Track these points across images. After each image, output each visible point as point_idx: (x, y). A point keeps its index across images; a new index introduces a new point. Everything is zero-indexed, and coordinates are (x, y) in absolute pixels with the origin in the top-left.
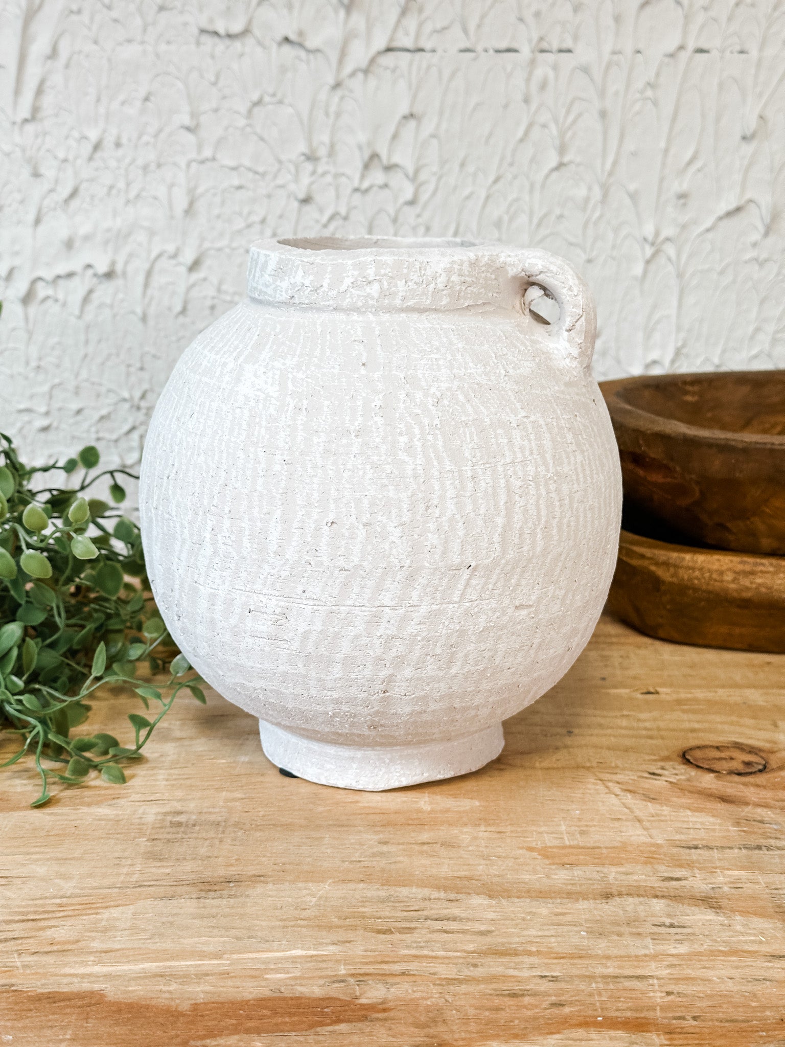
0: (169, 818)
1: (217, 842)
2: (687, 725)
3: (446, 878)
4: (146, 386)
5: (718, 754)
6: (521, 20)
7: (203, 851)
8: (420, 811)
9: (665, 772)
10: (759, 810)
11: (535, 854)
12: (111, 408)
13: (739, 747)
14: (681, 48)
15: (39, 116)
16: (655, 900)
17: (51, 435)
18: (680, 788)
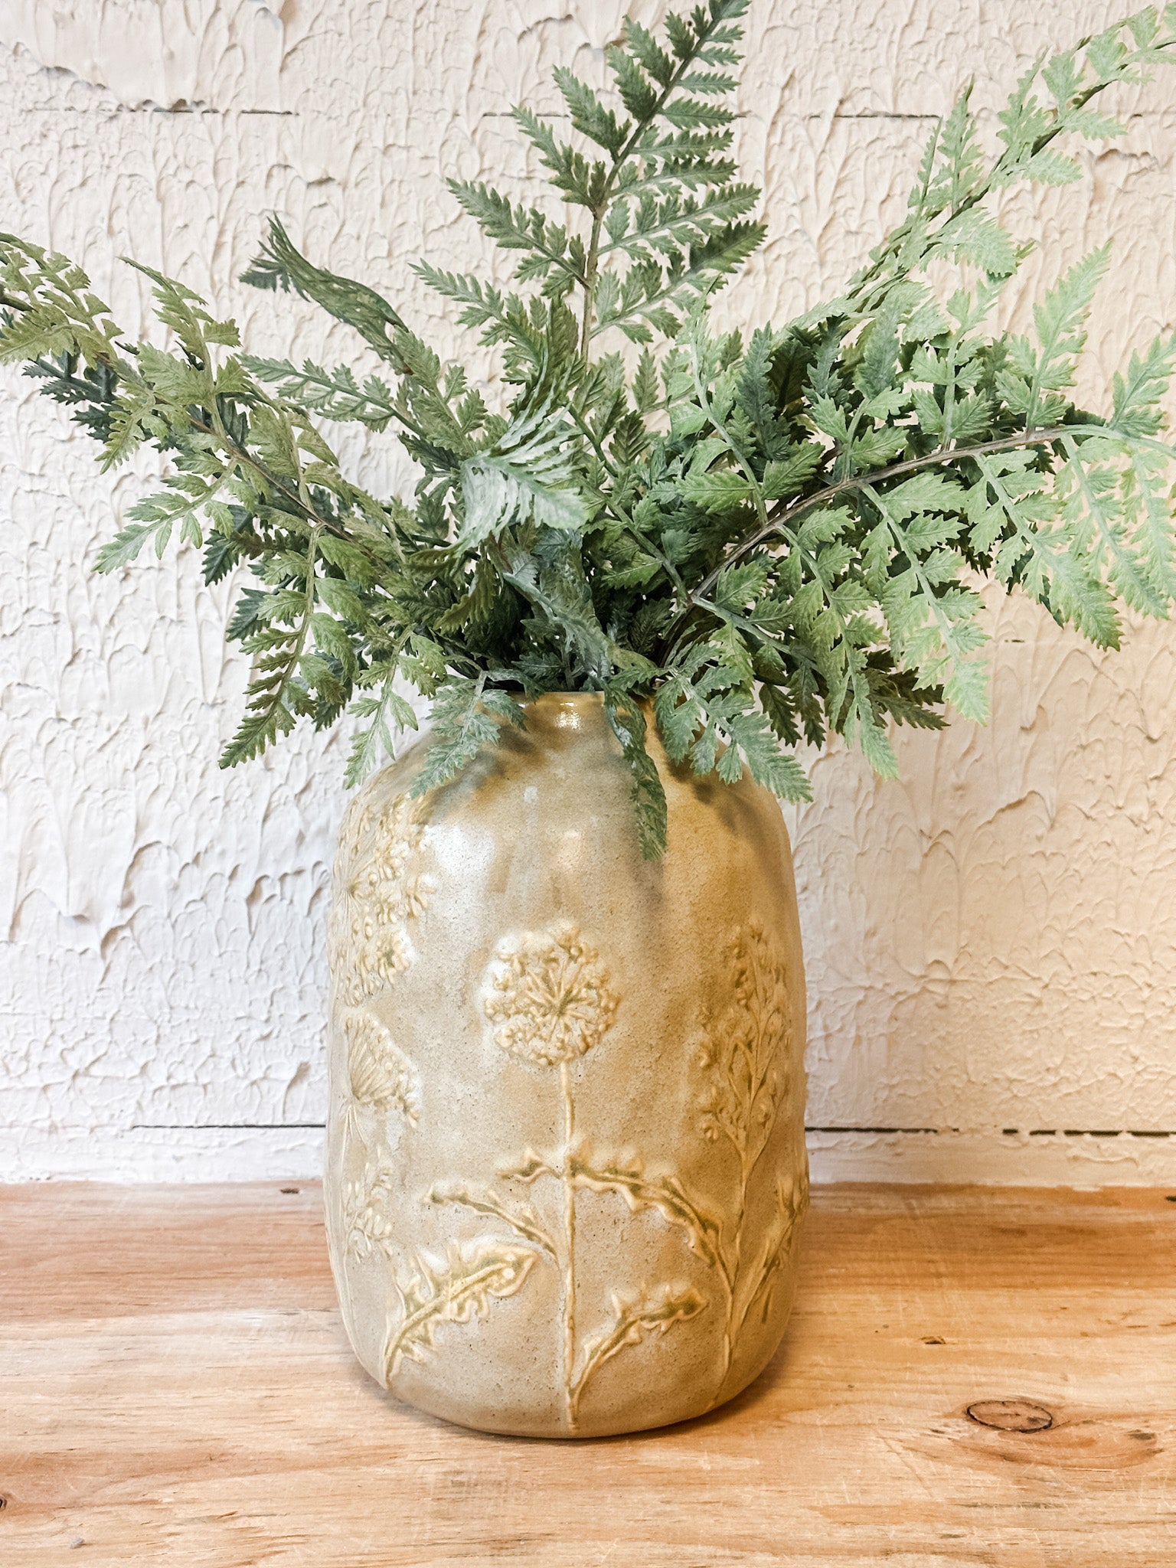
1: (501, 1501)
2: (973, 1378)
3: (730, 1537)
5: (1003, 1410)
7: (490, 1510)
8: (700, 1470)
9: (949, 1430)
10: (1041, 1468)
11: (817, 1513)
13: (1026, 1403)
16: (933, 1557)
18: (961, 1446)
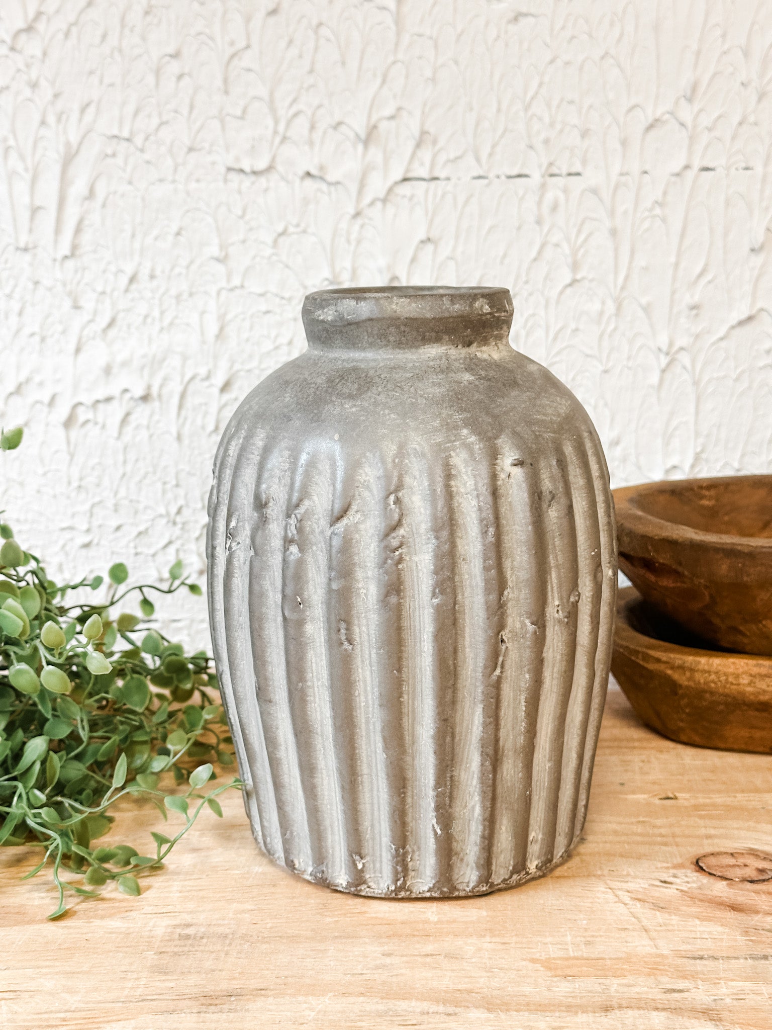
0: (178, 931)
1: (222, 954)
2: (703, 831)
3: (446, 991)
4: (181, 502)
5: (732, 861)
6: (531, 147)
7: (208, 964)
8: (427, 922)
9: (677, 881)
10: (768, 919)
11: (538, 966)
12: (149, 523)
13: (754, 853)
14: (687, 167)
15: (78, 253)
16: (655, 1013)
17: (92, 552)
18: (691, 897)
